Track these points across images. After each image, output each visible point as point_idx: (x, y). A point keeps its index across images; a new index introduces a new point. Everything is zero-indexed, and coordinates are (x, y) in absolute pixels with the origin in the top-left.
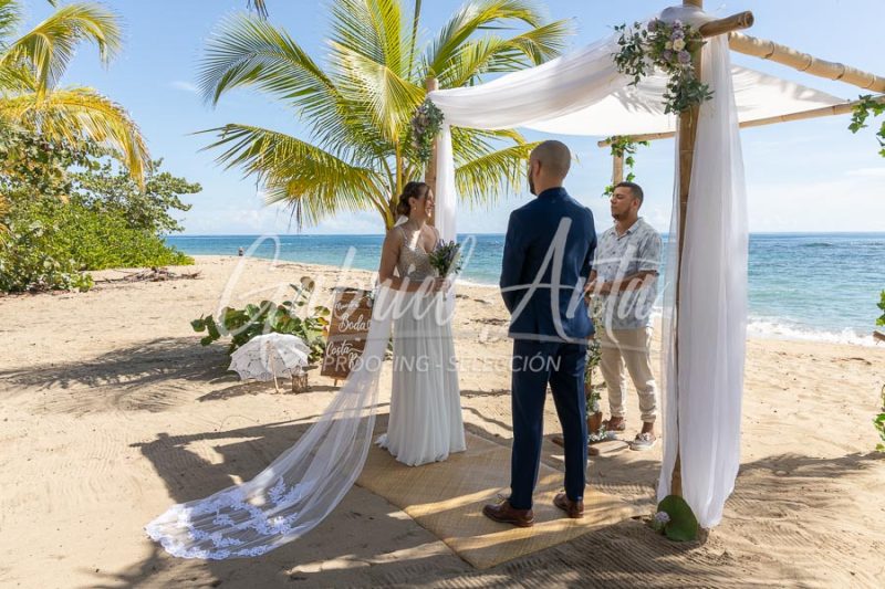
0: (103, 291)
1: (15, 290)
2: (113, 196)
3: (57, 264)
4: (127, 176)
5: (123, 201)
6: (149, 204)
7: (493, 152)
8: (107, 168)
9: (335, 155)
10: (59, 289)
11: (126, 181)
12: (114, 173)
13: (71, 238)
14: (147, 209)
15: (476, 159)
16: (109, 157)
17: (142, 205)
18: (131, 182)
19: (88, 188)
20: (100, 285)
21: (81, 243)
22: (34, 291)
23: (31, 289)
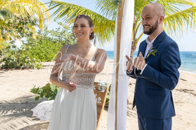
0: (45, 69)
1: (18, 68)
2: (60, 38)
3: (30, 60)
4: (65, 31)
5: (63, 39)
6: (70, 40)
7: (180, 11)
8: (59, 29)
9: (105, 16)
10: (31, 68)
11: (64, 33)
12: (61, 30)
13: (45, 51)
14: (70, 42)
15: (171, 15)
16: (59, 25)
17: (68, 41)
18: (66, 33)
19: (53, 35)
20: (44, 67)
21: (48, 53)
22: (23, 69)
23: (22, 68)
